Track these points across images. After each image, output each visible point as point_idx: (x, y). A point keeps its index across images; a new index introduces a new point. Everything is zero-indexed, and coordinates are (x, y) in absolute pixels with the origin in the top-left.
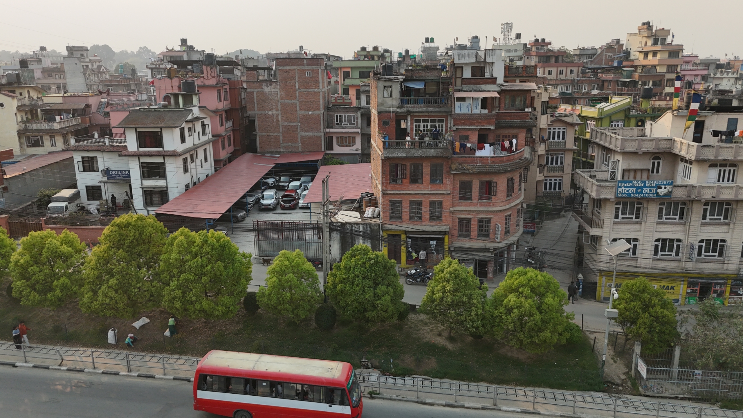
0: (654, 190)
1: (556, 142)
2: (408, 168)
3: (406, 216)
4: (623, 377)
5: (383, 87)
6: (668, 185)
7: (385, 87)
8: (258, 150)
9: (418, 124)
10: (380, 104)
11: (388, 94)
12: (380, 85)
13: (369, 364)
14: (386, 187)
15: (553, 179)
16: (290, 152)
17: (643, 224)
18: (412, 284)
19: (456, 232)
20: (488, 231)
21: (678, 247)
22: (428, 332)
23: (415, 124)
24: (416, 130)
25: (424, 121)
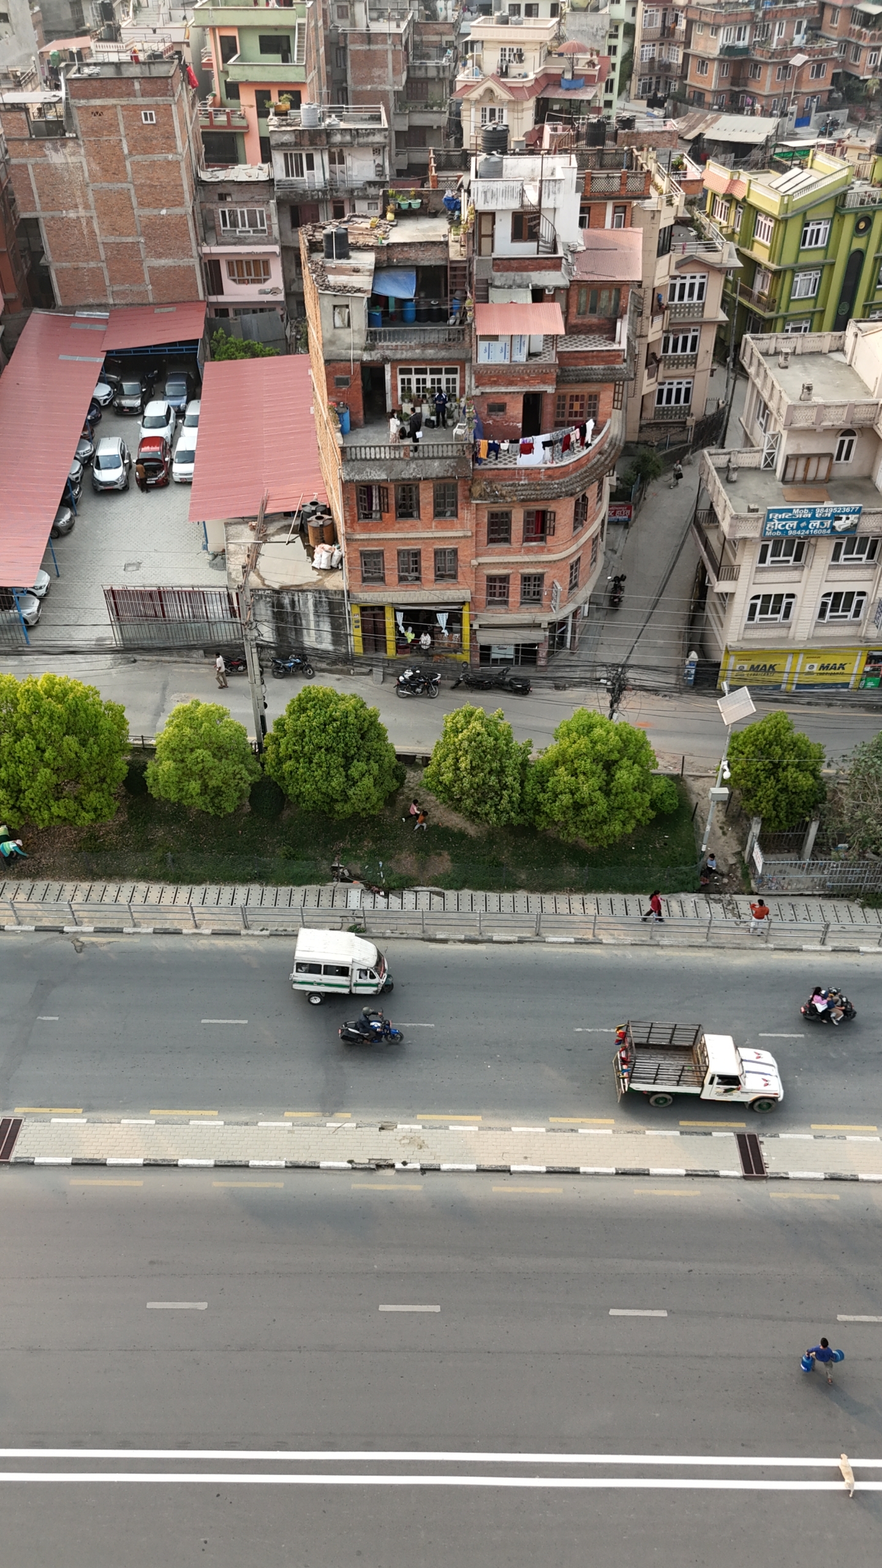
0: (828, 523)
1: (685, 306)
2: (392, 493)
3: (392, 575)
4: (732, 860)
5: (332, 308)
6: (854, 513)
7: (335, 307)
8: (59, 301)
9: (406, 377)
10: (327, 343)
11: (343, 320)
12: (326, 304)
13: (346, 873)
14: (352, 527)
15: (675, 381)
16: (131, 304)
17: (806, 570)
18: (408, 696)
19: (483, 596)
20: (539, 593)
21: (860, 603)
22: (437, 806)
23: (400, 377)
24: (403, 389)
25: (418, 371)
